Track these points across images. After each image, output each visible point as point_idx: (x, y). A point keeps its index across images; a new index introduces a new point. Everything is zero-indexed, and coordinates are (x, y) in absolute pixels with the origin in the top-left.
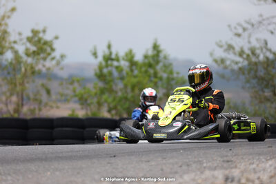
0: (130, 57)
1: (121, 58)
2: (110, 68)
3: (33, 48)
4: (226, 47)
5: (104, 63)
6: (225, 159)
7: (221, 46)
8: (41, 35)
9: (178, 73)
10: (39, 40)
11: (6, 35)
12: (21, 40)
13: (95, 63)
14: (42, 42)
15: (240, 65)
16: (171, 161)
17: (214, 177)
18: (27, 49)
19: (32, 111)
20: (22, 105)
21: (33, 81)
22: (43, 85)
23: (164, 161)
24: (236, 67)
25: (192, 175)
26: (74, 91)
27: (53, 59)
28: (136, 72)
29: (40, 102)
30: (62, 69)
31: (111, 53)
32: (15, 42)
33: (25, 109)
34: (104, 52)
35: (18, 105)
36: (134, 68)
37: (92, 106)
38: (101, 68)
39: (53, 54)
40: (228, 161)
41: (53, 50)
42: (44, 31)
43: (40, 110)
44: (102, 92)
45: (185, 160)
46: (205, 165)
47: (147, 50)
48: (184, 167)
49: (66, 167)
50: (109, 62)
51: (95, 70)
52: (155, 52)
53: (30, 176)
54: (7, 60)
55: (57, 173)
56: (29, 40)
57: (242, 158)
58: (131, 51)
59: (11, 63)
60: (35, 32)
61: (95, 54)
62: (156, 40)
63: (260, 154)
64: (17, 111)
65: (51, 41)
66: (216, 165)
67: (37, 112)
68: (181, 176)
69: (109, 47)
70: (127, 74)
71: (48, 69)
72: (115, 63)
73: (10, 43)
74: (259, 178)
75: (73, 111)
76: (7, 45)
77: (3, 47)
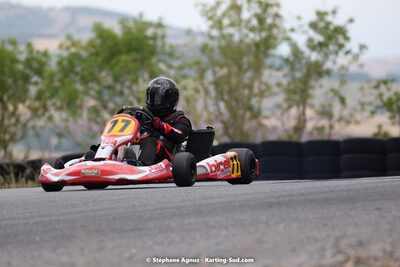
3: (319, 38)
10: (328, 25)
12: (300, 26)
14: (332, 27)
18: (310, 40)
19: (320, 129)
20: (305, 121)
21: (321, 86)
22: (333, 90)
27: (347, 53)
29: (331, 117)
30: (362, 66)
32: (292, 30)
33: (310, 126)
41: (347, 39)
42: (334, 12)
43: (331, 127)
54: (281, 57)
59: (286, 61)
60: (321, 15)
65: (344, 27)
67: (327, 130)
71: (343, 67)
73: (285, 31)
75: (380, 127)
76: (280, 36)
77: (275, 38)
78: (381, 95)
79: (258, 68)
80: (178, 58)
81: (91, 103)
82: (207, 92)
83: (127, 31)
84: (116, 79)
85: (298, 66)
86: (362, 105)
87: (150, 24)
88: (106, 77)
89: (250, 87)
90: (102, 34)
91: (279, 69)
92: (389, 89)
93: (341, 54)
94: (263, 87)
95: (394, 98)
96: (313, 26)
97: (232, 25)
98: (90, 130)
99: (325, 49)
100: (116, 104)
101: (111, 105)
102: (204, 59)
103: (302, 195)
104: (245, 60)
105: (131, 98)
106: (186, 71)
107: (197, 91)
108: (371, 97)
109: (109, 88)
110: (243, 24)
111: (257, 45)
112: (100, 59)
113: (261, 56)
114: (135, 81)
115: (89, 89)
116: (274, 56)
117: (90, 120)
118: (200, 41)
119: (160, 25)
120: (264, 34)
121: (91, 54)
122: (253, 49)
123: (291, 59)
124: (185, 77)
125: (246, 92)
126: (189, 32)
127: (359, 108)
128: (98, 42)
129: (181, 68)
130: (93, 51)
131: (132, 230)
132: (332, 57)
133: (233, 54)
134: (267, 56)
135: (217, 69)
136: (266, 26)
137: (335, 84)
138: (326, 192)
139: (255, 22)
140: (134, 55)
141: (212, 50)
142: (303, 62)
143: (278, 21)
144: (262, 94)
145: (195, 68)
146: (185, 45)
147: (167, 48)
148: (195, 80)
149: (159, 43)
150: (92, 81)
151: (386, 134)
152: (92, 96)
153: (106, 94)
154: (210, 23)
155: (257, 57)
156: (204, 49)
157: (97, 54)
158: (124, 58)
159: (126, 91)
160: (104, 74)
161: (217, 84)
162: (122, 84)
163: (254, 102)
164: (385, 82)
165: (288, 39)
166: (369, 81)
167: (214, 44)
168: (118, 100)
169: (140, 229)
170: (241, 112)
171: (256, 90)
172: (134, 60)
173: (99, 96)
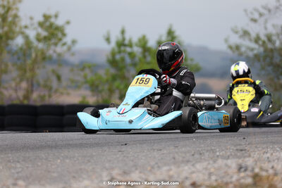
0: (143, 43)
1: (134, 44)
2: (122, 55)
3: (44, 33)
4: (241, 33)
5: (116, 50)
6: (238, 147)
7: (236, 32)
8: (53, 20)
9: (192, 60)
10: (51, 25)
11: (17, 20)
12: (32, 25)
13: (108, 48)
14: (54, 26)
15: (255, 52)
16: (183, 149)
17: (226, 165)
18: (38, 35)
19: (42, 98)
20: (32, 91)
21: (44, 67)
22: (54, 72)
23: (177, 150)
24: (251, 54)
25: (205, 164)
26: (85, 77)
27: (64, 44)
28: (149, 59)
29: (50, 89)
30: (73, 55)
31: (124, 39)
32: (26, 27)
33: (35, 96)
35: (27, 91)
36: (147, 54)
37: (103, 93)
38: (113, 54)
39: (65, 40)
40: (242, 150)
41: (64, 35)
42: (56, 16)
43: (50, 96)
44: (114, 78)
45: (198, 149)
46: (218, 154)
47: (161, 36)
48: (197, 156)
49: (77, 155)
50: (122, 48)
51: (107, 56)
52: (170, 38)
53: (39, 164)
54: (17, 45)
55: (67, 161)
56: (41, 25)
57: (256, 147)
58: (144, 37)
59: (21, 49)
60: (47, 17)
61: (108, 40)
62: (171, 26)
63: (274, 143)
64: (26, 97)
65: (63, 27)
66: (229, 154)
67: (47, 98)
68: (193, 165)
69: (123, 32)
70: (140, 60)
71: (59, 55)
72: (128, 49)
73: (21, 28)
74: (273, 167)
75: (84, 98)
76: (17, 29)
77: (14, 33)
86: (72, 81)
93: (59, 45)
94: (3, 67)
99: (48, 42)
113: (3, 44)
120: (6, 29)
123: (25, 47)
132: (53, 47)
134: (7, 45)
137: (55, 67)
142: (33, 50)
164: (89, 66)
165: (22, 33)
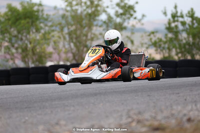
0: (192, 14)
1: (185, 16)
2: (176, 23)
3: (121, 11)
5: (172, 20)
10: (126, 4)
12: (112, 5)
14: (127, 6)
18: (117, 12)
27: (135, 18)
28: (196, 25)
30: (143, 24)
31: (177, 12)
32: (108, 7)
34: (172, 11)
36: (195, 21)
37: (164, 51)
38: (169, 24)
41: (135, 12)
50: (176, 19)
51: (165, 25)
54: (102, 20)
58: (192, 9)
59: (105, 22)
61: (165, 13)
69: (176, 7)
71: (133, 26)
72: (181, 19)
73: (104, 8)
75: (150, 55)
78: (151, 39)
79: (90, 26)
80: (50, 21)
81: (6, 44)
82: (65, 38)
83: (24, 8)
84: (19, 32)
85: (110, 25)
86: (142, 44)
87: (36, 4)
88: (14, 31)
89: (86, 36)
90: (11, 9)
91: (100, 26)
92: (155, 36)
93: (132, 19)
94: (93, 36)
95: (157, 41)
96: (118, 5)
97: (77, 5)
98: (5, 57)
99: (123, 16)
100: (19, 45)
101: (16, 45)
102: (64, 22)
103: (112, 89)
104: (84, 22)
105: (26, 42)
106: (54, 28)
107: (60, 38)
108: (146, 40)
109: (15, 36)
110: (83, 4)
111: (90, 15)
112: (10, 22)
113: (92, 20)
114: (29, 33)
115: (5, 37)
116: (98, 20)
117: (5, 53)
118: (61, 12)
119: (40, 5)
120: (93, 9)
121: (6, 20)
122: (88, 16)
123: (107, 21)
124: (53, 31)
125: (84, 38)
126: (55, 8)
127: (140, 45)
128: (10, 13)
129: (52, 26)
130: (7, 18)
131: (26, 108)
132: (127, 21)
133: (77, 19)
134: (95, 20)
135: (70, 27)
136: (94, 5)
137: (129, 34)
138: (123, 88)
139: (88, 3)
140: (28, 20)
141: (67, 17)
142: (113, 23)
143: (100, 3)
144: (92, 39)
145: (59, 26)
146: (54, 15)
147: (45, 16)
148: (59, 32)
149: (40, 14)
150: (6, 33)
151: (153, 59)
152: (7, 41)
153: (14, 40)
154: (66, 4)
155: (90, 20)
156: (63, 16)
157: (9, 19)
158: (23, 21)
159: (24, 38)
160: (12, 29)
161: (70, 34)
162: (22, 34)
163: (88, 43)
164: (153, 33)
165: (105, 11)
166: (145, 32)
167: (68, 14)
168: (20, 43)
169: (30, 107)
170: (82, 48)
171: (89, 37)
172: (28, 23)
173: (10, 41)
